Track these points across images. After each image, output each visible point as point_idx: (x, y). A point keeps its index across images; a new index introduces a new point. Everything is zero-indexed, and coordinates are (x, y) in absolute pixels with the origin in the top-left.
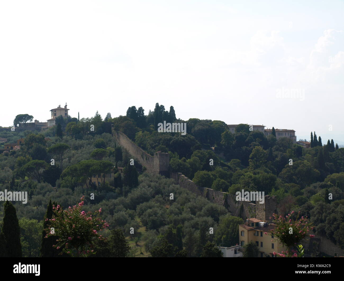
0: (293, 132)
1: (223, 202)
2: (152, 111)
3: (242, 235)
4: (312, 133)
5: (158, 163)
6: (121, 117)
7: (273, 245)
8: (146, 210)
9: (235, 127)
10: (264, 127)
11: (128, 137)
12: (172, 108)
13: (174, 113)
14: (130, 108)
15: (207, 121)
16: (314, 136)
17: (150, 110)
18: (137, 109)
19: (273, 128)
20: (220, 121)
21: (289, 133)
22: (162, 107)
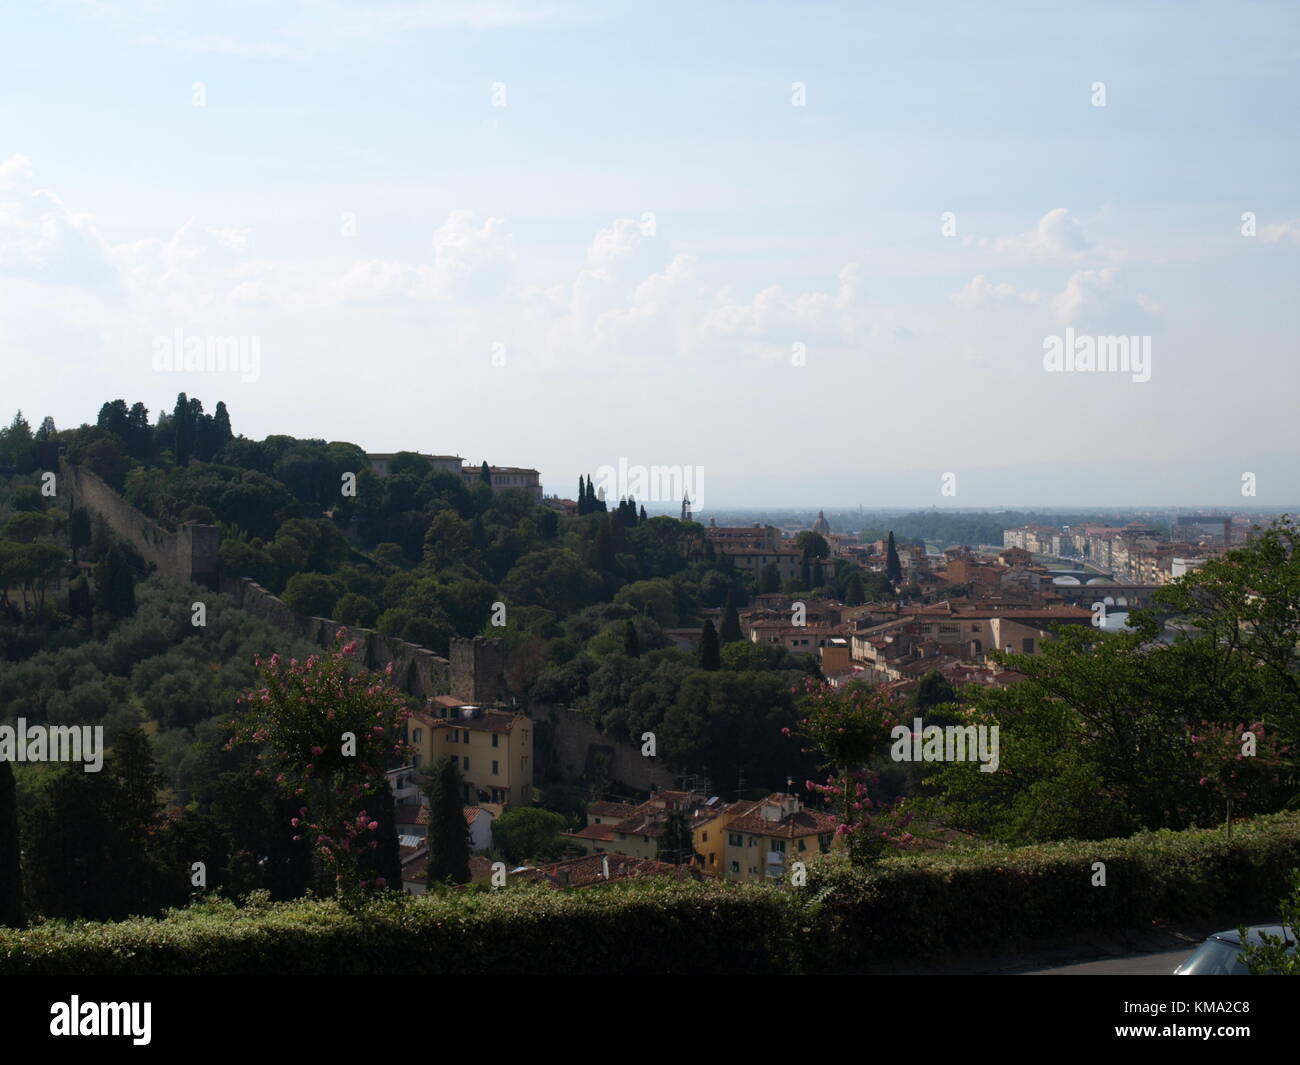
0: (534, 474)
1: (363, 654)
2: (167, 414)
3: (415, 740)
4: (581, 479)
5: (189, 551)
6: (85, 428)
7: (495, 764)
8: (157, 677)
9: (385, 459)
10: (461, 460)
11: (105, 482)
12: (221, 407)
13: (228, 420)
14: (106, 405)
15: (313, 443)
16: (588, 486)
17: (163, 411)
18: (129, 406)
19: (485, 463)
20: (347, 444)
21: (525, 477)
22: (196, 404)
